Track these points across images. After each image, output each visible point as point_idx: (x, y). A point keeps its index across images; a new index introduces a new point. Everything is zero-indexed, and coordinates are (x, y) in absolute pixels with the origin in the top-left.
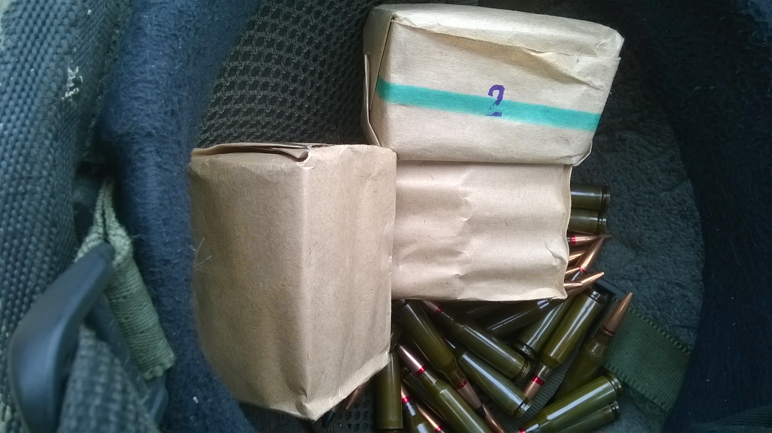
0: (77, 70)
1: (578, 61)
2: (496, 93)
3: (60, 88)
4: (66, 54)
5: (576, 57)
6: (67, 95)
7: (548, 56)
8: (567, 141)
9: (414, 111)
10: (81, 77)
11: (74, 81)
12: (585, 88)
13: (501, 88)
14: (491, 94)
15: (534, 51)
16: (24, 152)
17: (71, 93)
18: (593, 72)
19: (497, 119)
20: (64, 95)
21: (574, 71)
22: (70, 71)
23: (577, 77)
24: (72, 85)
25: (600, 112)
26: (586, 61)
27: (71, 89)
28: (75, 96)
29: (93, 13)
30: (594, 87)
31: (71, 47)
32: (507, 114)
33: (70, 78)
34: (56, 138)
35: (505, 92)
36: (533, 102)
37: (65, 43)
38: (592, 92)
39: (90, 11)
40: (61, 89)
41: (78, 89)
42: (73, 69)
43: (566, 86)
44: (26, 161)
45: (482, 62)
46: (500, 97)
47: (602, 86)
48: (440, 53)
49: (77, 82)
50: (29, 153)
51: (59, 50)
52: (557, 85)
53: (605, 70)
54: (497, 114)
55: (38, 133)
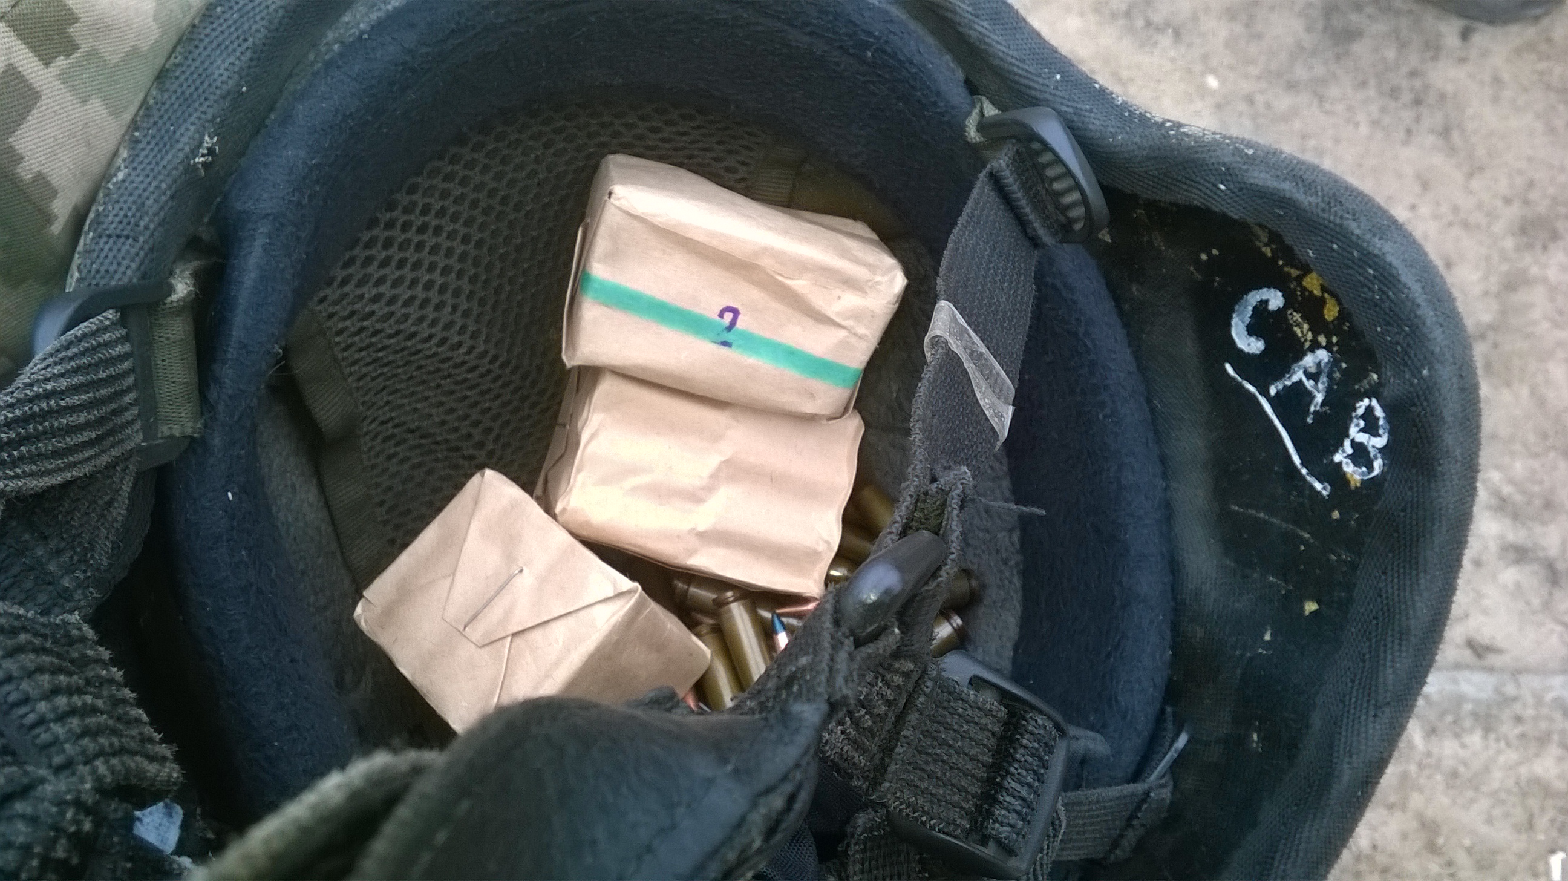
0: (215, 139)
1: (839, 298)
2: (728, 316)
3: (192, 151)
4: (208, 121)
5: (837, 292)
6: (197, 160)
7: (800, 284)
8: (812, 396)
9: (618, 315)
10: (217, 148)
11: (209, 149)
12: (843, 333)
13: (735, 312)
14: (721, 315)
15: (781, 275)
16: (139, 201)
17: (202, 159)
18: (857, 315)
19: (724, 350)
20: (194, 159)
21: (832, 310)
22: (207, 138)
23: (834, 318)
24: (205, 152)
25: (862, 366)
26: (850, 300)
27: (203, 155)
28: (204, 164)
29: (248, 91)
30: (855, 334)
31: (214, 117)
32: (739, 346)
33: (206, 145)
34: (172, 197)
35: (740, 317)
36: (776, 338)
37: (211, 111)
38: (853, 340)
39: (244, 89)
40: (194, 153)
41: (210, 158)
42: (211, 138)
43: (821, 326)
44: (138, 210)
45: (716, 274)
46: (733, 323)
47: (866, 336)
48: (663, 250)
49: (211, 151)
50: (143, 204)
51: (203, 116)
52: (809, 323)
53: (873, 317)
54: (725, 344)
55: (158, 187)
